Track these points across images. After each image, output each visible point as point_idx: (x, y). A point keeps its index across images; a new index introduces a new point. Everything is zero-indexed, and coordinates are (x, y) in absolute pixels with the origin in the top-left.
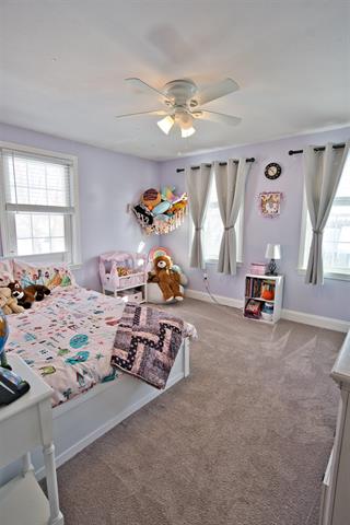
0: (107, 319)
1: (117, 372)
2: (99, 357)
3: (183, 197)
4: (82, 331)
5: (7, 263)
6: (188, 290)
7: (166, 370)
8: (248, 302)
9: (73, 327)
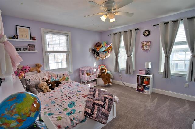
0: (82, 94)
1: (87, 118)
2: (79, 112)
3: (111, 45)
4: (73, 100)
5: (46, 72)
6: (113, 81)
7: (107, 116)
8: (138, 85)
9: (69, 98)
